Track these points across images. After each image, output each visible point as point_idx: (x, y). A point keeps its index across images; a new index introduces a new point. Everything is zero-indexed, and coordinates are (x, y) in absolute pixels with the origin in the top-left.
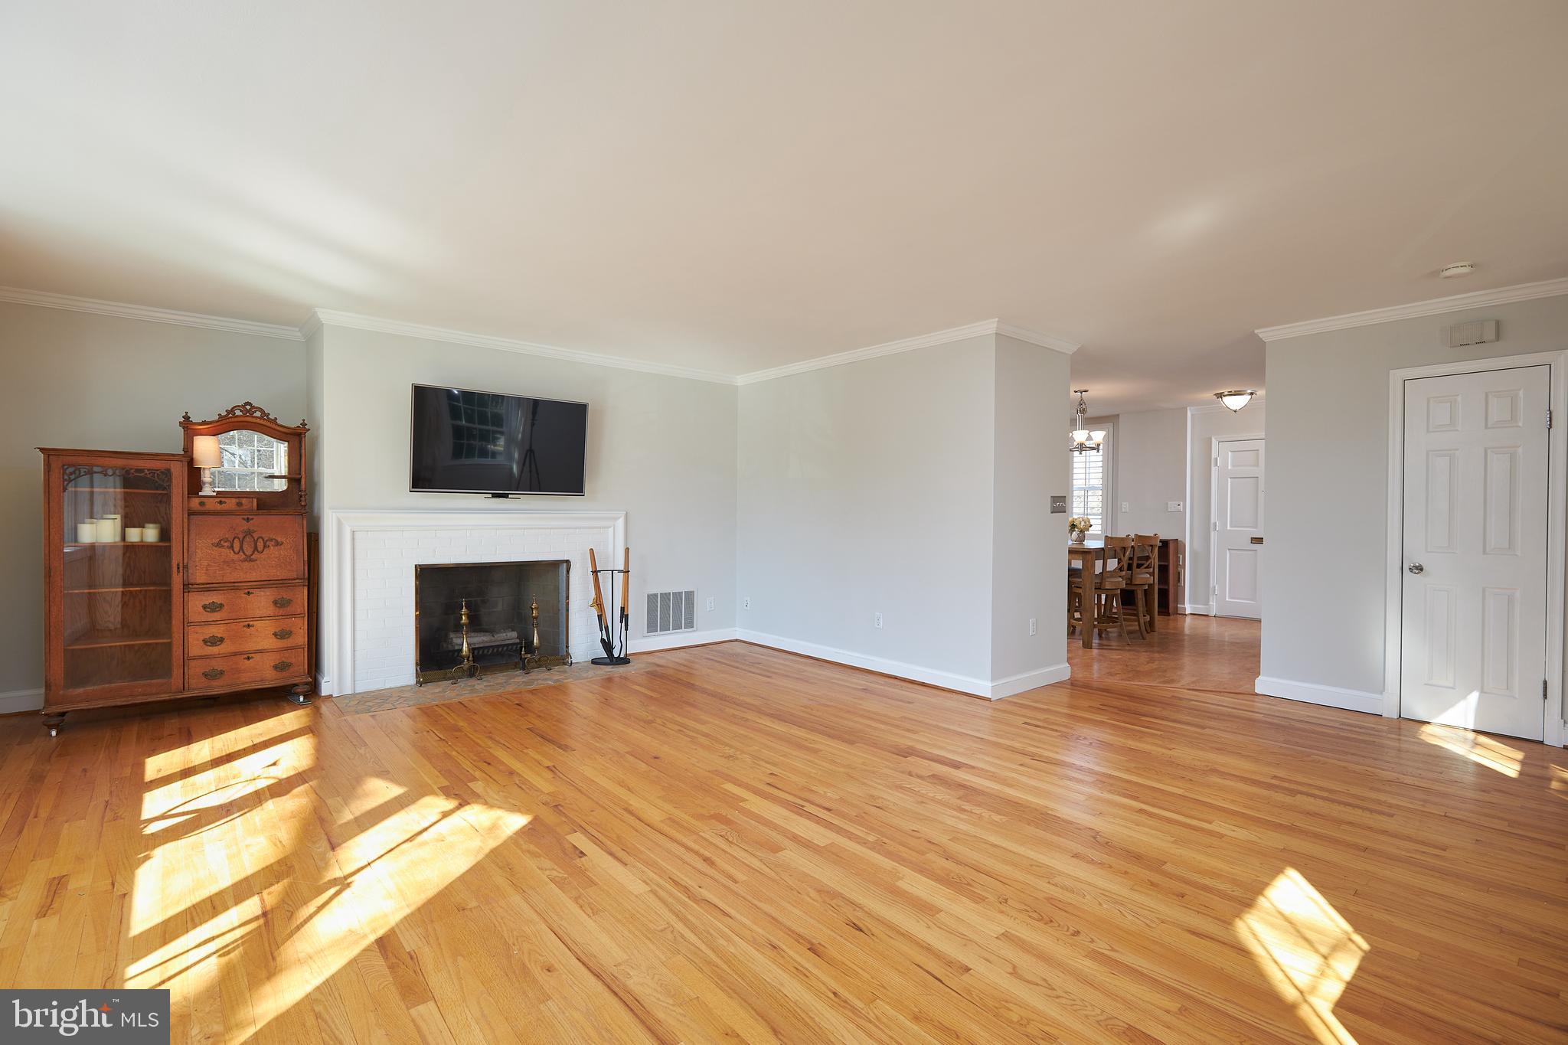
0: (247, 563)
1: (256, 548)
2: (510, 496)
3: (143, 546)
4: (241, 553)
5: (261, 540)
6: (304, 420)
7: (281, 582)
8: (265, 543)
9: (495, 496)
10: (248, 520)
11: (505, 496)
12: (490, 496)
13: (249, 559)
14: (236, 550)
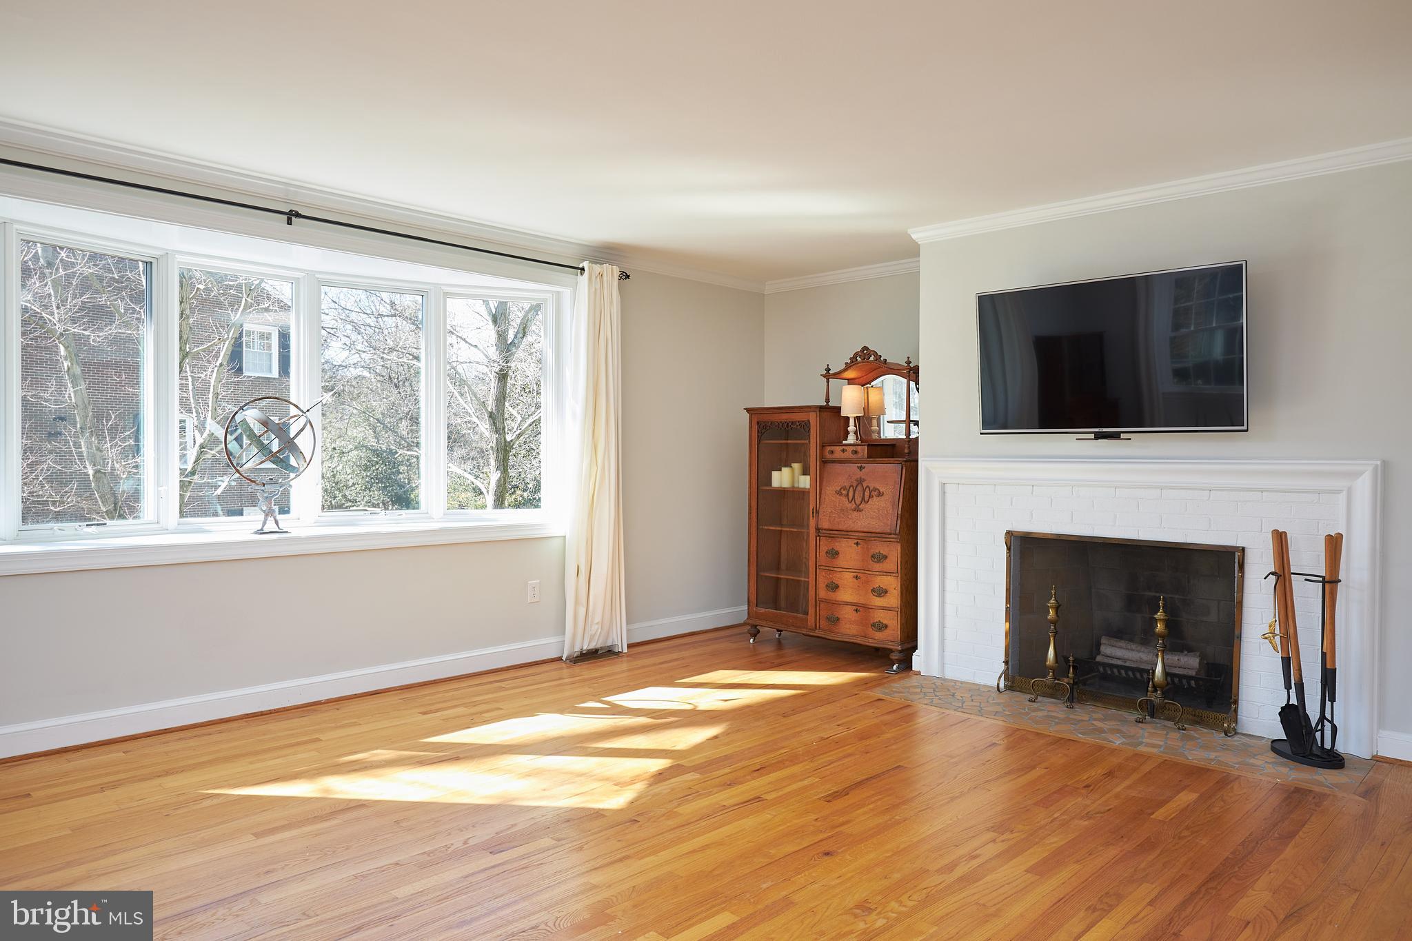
0: (855, 513)
1: (863, 498)
2: (1123, 436)
3: (793, 491)
4: (853, 502)
5: (868, 489)
6: (909, 358)
7: (879, 535)
8: (870, 493)
9: (1098, 436)
10: (861, 468)
11: (1116, 436)
12: (1092, 436)
13: (858, 509)
14: (850, 499)
